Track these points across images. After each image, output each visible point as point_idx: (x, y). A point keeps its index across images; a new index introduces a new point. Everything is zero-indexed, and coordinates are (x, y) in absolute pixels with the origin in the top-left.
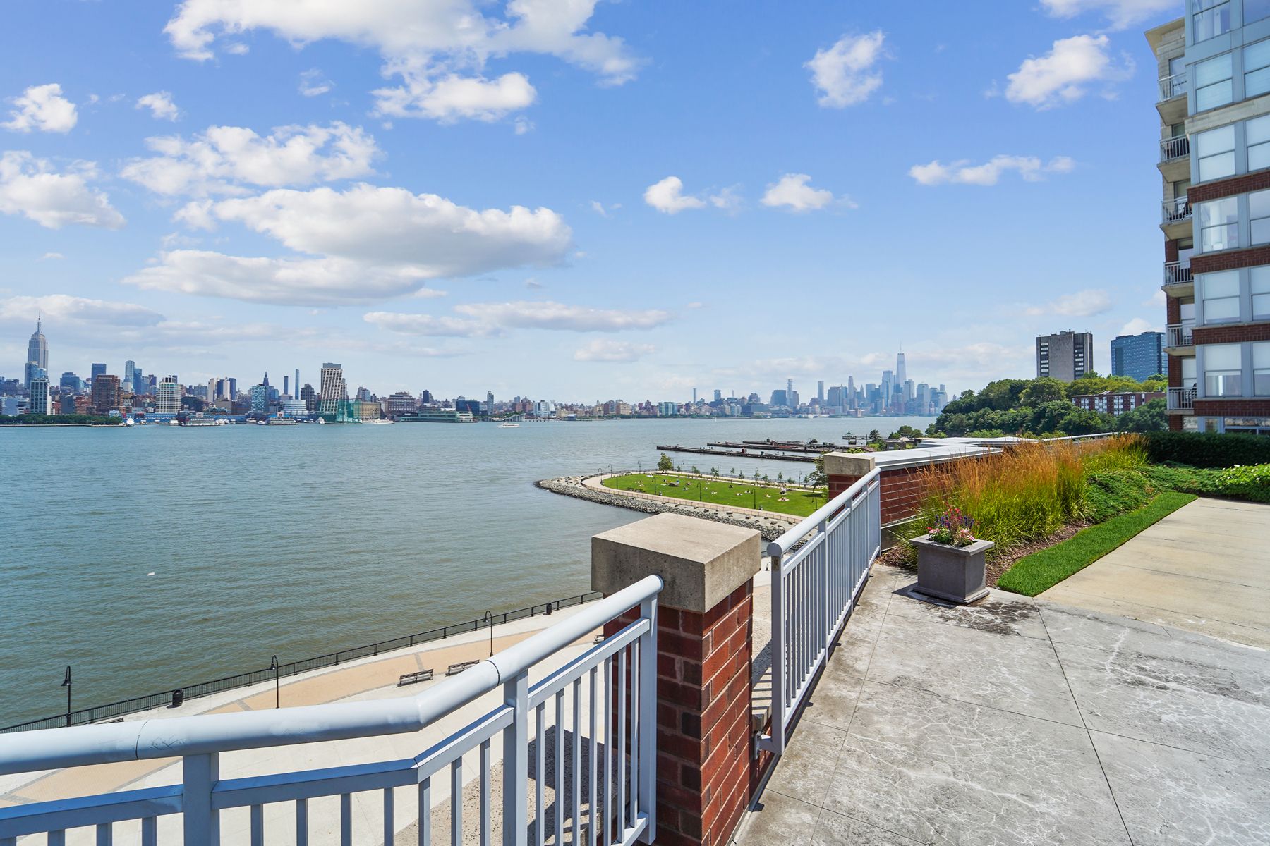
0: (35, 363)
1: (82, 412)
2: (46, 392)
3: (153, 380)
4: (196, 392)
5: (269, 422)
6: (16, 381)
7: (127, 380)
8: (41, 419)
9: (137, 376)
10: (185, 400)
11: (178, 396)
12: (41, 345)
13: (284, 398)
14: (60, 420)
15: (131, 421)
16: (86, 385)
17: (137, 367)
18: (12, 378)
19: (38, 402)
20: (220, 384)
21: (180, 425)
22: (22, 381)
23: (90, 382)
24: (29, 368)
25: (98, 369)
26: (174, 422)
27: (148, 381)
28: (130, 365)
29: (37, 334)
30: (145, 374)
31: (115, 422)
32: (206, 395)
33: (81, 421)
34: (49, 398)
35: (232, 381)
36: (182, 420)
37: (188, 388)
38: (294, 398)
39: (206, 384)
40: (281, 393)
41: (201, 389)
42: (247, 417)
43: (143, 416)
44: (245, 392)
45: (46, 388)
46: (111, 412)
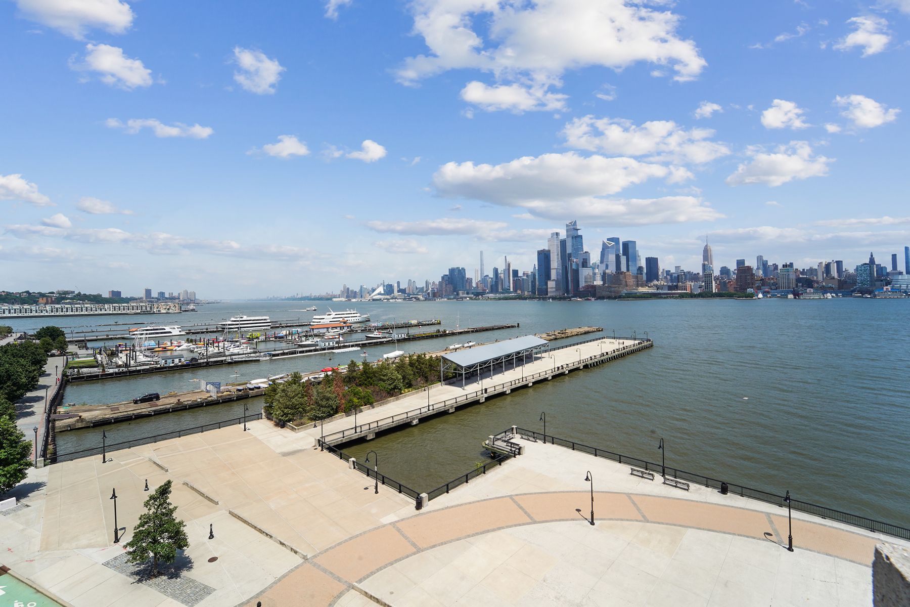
0: (706, 263)
1: (732, 291)
2: (712, 279)
3: (776, 266)
4: (808, 274)
5: (875, 296)
6: (698, 274)
7: (758, 269)
8: (710, 295)
9: (765, 265)
10: (799, 280)
11: (793, 277)
12: (709, 252)
13: (894, 274)
14: (719, 295)
15: (760, 296)
16: (734, 273)
17: (765, 259)
18: (696, 273)
19: (708, 284)
20: (828, 266)
21: (795, 298)
22: (701, 274)
23: (736, 272)
24: (704, 265)
25: (740, 263)
26: (791, 296)
27: (772, 268)
28: (760, 258)
29: (706, 246)
30: (770, 263)
31: (751, 296)
32: (816, 275)
33: (730, 296)
34: (714, 282)
35: (839, 263)
36: (796, 295)
37: (802, 271)
38: (904, 273)
39: (816, 267)
40: (889, 269)
41: (812, 271)
42: (853, 291)
43: (768, 292)
44: (851, 270)
45: (712, 276)
46: (748, 290)
